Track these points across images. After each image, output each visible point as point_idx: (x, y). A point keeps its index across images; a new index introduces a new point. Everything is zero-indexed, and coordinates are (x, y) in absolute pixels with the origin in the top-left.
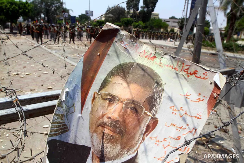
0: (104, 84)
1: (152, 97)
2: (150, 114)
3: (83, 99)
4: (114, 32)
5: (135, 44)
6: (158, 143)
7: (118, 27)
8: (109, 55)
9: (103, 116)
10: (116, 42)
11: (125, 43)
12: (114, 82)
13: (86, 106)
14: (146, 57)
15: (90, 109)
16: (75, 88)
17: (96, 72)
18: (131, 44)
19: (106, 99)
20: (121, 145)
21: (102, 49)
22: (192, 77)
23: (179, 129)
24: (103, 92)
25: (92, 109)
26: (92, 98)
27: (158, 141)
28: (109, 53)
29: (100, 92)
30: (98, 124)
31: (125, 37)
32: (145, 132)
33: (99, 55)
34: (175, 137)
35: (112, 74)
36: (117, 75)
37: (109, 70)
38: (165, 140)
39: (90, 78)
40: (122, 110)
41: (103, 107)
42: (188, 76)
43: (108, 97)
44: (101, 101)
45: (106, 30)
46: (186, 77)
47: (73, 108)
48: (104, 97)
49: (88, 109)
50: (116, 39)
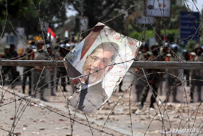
0: (94, 52)
1: (114, 56)
2: (111, 63)
3: (82, 56)
4: (102, 27)
5: (112, 33)
6: (112, 75)
7: (103, 25)
8: (98, 38)
9: (91, 66)
10: (102, 32)
11: (107, 32)
12: (99, 51)
13: (83, 59)
14: (116, 39)
15: (85, 61)
16: (78, 51)
17: (90, 46)
18: (110, 33)
19: (94, 59)
20: (97, 77)
21: (95, 35)
22: (132, 45)
23: (122, 68)
24: (92, 55)
25: (86, 61)
26: (87, 57)
27: (113, 74)
28: (98, 37)
29: (91, 55)
30: (88, 68)
31: (107, 29)
32: (108, 71)
33: (93, 38)
34: (120, 71)
35: (98, 47)
36: (100, 48)
37: (97, 45)
38: (115, 73)
39: (87, 49)
40: (99, 62)
41: (91, 62)
42: (131, 45)
43: (95, 58)
44: (91, 59)
45: (97, 26)
46: (130, 46)
47: (76, 58)
48: (93, 58)
49: (83, 60)
50: (102, 30)
